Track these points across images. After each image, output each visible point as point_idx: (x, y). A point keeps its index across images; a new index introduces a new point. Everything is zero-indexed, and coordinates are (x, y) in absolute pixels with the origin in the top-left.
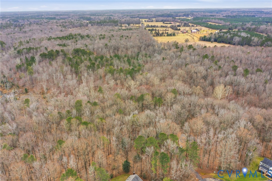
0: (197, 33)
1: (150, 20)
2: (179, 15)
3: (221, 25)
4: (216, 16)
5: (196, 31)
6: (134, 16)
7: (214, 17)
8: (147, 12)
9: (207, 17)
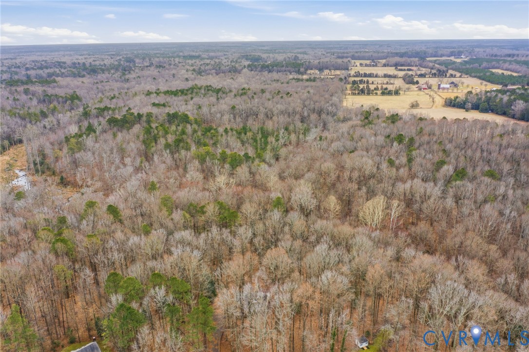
0: (450, 91)
1: (374, 62)
2: (440, 52)
3: (515, 74)
4: (520, 56)
5: (448, 86)
6: (345, 55)
7: (515, 58)
8: (381, 46)
9: (499, 58)
